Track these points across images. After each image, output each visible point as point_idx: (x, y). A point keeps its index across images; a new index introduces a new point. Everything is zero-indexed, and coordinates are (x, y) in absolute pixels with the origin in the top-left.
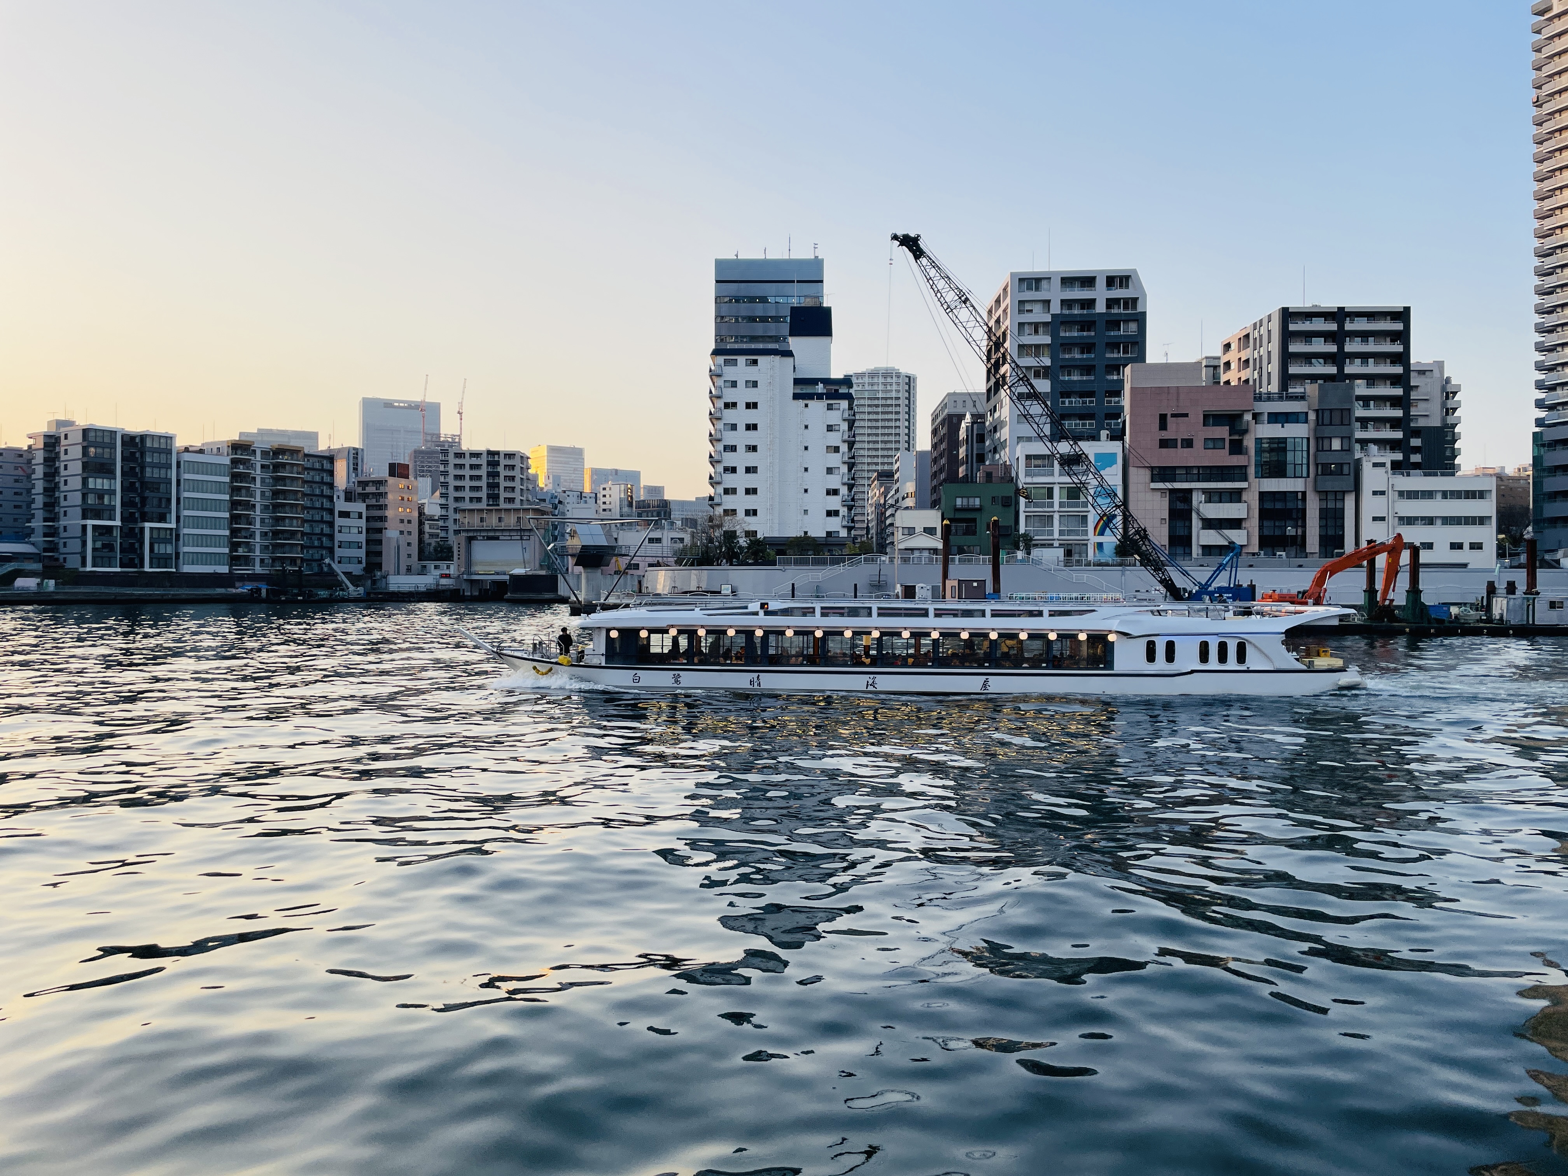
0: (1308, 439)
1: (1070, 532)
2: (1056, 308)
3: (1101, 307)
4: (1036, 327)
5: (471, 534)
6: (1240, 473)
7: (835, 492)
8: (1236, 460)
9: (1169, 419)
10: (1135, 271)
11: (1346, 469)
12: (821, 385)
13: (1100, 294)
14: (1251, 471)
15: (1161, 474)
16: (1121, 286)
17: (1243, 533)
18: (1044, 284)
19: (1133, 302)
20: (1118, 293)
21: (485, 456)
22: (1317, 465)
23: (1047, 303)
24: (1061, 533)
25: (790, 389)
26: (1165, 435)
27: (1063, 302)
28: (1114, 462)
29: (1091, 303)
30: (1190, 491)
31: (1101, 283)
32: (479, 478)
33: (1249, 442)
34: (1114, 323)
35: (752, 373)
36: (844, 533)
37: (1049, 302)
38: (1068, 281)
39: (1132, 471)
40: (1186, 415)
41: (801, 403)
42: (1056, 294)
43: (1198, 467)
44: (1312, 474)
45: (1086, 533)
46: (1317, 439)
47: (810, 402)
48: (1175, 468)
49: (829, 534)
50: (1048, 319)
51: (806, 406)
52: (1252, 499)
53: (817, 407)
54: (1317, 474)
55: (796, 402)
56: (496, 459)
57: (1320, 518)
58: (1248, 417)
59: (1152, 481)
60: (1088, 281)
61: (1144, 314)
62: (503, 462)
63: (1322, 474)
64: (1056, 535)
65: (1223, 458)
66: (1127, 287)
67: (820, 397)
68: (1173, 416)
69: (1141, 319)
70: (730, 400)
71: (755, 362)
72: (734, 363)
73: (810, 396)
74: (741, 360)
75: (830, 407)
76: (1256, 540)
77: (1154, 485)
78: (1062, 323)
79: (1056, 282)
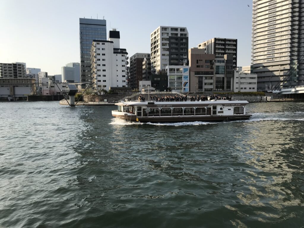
0: (225, 66)
1: (179, 86)
2: (170, 35)
3: (179, 35)
4: (166, 39)
5: (14, 85)
6: (212, 73)
7: (124, 76)
8: (212, 70)
9: (199, 61)
10: (186, 28)
11: (232, 73)
12: (120, 50)
13: (179, 32)
14: (214, 73)
15: (197, 73)
16: (183, 31)
17: (213, 86)
18: (167, 29)
19: (186, 35)
20: (183, 32)
21: (12, 65)
22: (226, 72)
23: (168, 34)
24: (177, 86)
25: (113, 51)
26: (197, 65)
27: (171, 34)
28: (187, 70)
29: (177, 34)
30: (202, 77)
31: (179, 30)
32: (11, 70)
33: (214, 67)
34: (182, 39)
35: (103, 46)
36: (127, 86)
37: (168, 33)
38: (173, 29)
39: (191, 72)
40: (202, 60)
41: (116, 54)
42: (170, 32)
43: (204, 72)
44: (225, 74)
45: (182, 86)
46: (226, 66)
47: (118, 54)
48: (200, 72)
49: (123, 86)
50: (168, 37)
51: (117, 55)
52: (214, 78)
53: (120, 55)
54: (226, 74)
55: (114, 54)
56: (16, 66)
57: (227, 83)
58: (214, 61)
59: (195, 74)
60: (176, 29)
61: (188, 37)
62: (18, 67)
63: (227, 74)
64: (176, 87)
65: (209, 70)
66: (184, 31)
67: (120, 53)
68: (199, 60)
69: (187, 39)
70: (98, 53)
71: (104, 44)
72: (99, 44)
73: (118, 53)
74: (101, 43)
75: (122, 56)
76: (215, 87)
77: (195, 76)
78: (171, 38)
79: (170, 29)
